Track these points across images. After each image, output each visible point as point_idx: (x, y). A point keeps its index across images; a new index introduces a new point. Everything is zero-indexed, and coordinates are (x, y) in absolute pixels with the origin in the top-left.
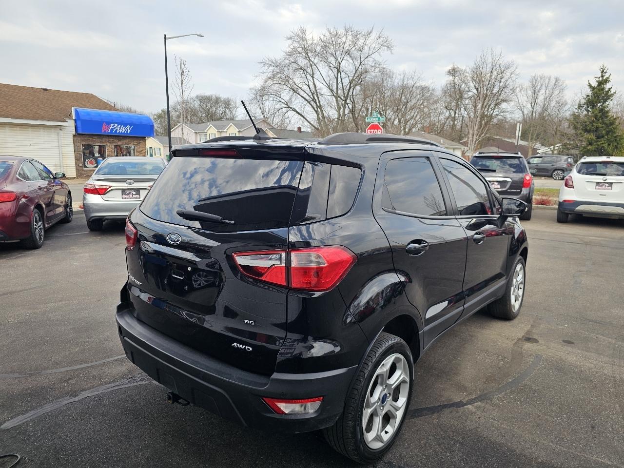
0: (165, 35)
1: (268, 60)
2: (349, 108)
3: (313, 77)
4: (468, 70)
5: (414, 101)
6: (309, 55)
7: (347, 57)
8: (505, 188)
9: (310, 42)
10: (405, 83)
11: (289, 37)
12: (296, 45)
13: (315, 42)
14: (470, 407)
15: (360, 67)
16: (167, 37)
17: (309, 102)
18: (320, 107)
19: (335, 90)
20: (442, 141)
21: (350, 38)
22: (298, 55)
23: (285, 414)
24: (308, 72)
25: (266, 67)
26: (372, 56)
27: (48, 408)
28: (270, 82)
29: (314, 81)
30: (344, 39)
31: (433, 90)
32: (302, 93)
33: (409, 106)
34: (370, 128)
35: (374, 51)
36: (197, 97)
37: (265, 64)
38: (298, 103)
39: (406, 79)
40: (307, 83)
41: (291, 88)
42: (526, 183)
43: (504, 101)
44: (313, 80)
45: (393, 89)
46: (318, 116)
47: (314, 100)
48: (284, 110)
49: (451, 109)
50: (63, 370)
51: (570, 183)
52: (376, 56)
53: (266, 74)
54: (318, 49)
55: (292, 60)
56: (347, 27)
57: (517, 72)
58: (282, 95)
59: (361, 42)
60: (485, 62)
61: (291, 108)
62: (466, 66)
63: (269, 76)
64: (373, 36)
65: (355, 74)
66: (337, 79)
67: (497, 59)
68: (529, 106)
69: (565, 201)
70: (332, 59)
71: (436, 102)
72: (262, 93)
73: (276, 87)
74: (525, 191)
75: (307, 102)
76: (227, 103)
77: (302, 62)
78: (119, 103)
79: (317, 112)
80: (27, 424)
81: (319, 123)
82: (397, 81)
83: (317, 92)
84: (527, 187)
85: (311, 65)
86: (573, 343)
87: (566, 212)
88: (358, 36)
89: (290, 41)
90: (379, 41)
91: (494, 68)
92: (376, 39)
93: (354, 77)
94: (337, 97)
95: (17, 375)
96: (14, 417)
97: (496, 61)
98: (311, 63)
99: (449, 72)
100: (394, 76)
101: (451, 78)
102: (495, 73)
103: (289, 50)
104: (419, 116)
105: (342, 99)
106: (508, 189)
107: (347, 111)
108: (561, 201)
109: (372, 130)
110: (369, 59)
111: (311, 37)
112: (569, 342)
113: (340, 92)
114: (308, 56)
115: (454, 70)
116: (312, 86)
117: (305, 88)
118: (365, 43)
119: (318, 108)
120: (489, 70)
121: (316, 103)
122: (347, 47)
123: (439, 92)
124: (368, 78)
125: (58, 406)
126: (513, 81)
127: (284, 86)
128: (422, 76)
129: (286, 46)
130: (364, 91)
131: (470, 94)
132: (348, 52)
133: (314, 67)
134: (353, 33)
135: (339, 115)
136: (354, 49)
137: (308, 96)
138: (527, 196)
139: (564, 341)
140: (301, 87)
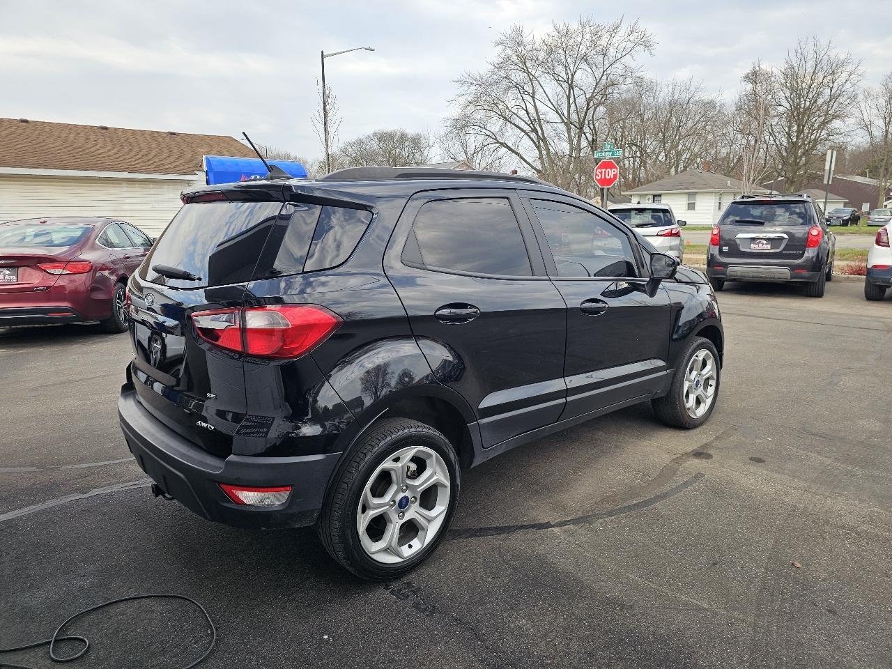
0: (322, 52)
1: (467, 76)
2: (587, 139)
3: (533, 97)
4: (776, 72)
5: (690, 124)
6: (528, 65)
7: (584, 65)
8: (778, 248)
9: (529, 47)
10: (676, 97)
11: (498, 40)
12: (509, 52)
13: (537, 46)
14: (556, 530)
15: (605, 77)
16: (325, 54)
17: (527, 134)
18: (544, 140)
19: (566, 114)
20: (729, 182)
21: (588, 36)
22: (513, 67)
23: (245, 504)
24: (526, 90)
25: (465, 87)
26: (623, 60)
27: (51, 503)
28: (471, 108)
29: (535, 103)
30: (579, 39)
31: (722, 105)
32: (517, 121)
33: (683, 131)
34: (600, 168)
35: (624, 53)
36: (375, 134)
37: (463, 82)
38: (511, 136)
39: (677, 92)
40: (524, 107)
41: (501, 115)
42: (812, 241)
43: (835, 117)
44: (534, 101)
45: (658, 108)
46: (540, 153)
47: (535, 130)
48: (493, 146)
49: (750, 133)
50: (84, 466)
51: (885, 239)
52: (627, 60)
53: (465, 97)
54: (542, 56)
55: (502, 74)
56: (584, 20)
57: (860, 70)
58: (488, 125)
59: (604, 42)
60: (803, 58)
61: (501, 144)
62: (774, 66)
63: (469, 99)
64: (622, 32)
65: (595, 89)
66: (568, 97)
67: (823, 52)
68: (881, 123)
69: (875, 266)
70: (560, 69)
71: (726, 124)
72: (461, 125)
73: (480, 115)
74: (810, 253)
75: (523, 134)
76: (416, 141)
77: (518, 76)
78: (273, 148)
79: (538, 147)
80: (21, 518)
81: (542, 163)
82: (663, 96)
83: (539, 119)
84: (814, 246)
85: (531, 80)
86: (764, 461)
87: (878, 283)
88: (600, 33)
89: (500, 48)
90: (632, 38)
91: (818, 67)
92: (626, 34)
93: (593, 93)
94: (568, 124)
95: (34, 469)
96: (11, 510)
97: (821, 56)
98: (531, 77)
99: (747, 77)
100: (658, 89)
101: (750, 86)
102: (821, 75)
103: (498, 60)
104: (698, 147)
105: (576, 125)
106: (783, 250)
107: (584, 143)
108: (869, 266)
109: (603, 170)
110: (617, 65)
111: (530, 38)
112: (759, 460)
113: (574, 117)
114: (526, 67)
115: (755, 73)
116: (531, 110)
117: (522, 113)
118: (609, 42)
119: (541, 141)
120: (810, 69)
121: (537, 135)
122: (583, 50)
123: (730, 109)
124: (617, 94)
125: (62, 502)
126: (854, 85)
127: (493, 113)
128: (703, 86)
129: (495, 54)
130: (611, 112)
131: (781, 109)
132: (585, 58)
133: (535, 82)
134: (592, 28)
135: (571, 149)
136: (593, 52)
137: (526, 125)
138: (814, 259)
139: (751, 459)
140: (515, 112)
